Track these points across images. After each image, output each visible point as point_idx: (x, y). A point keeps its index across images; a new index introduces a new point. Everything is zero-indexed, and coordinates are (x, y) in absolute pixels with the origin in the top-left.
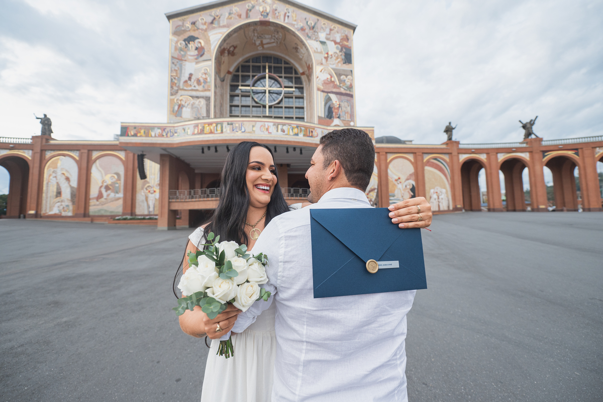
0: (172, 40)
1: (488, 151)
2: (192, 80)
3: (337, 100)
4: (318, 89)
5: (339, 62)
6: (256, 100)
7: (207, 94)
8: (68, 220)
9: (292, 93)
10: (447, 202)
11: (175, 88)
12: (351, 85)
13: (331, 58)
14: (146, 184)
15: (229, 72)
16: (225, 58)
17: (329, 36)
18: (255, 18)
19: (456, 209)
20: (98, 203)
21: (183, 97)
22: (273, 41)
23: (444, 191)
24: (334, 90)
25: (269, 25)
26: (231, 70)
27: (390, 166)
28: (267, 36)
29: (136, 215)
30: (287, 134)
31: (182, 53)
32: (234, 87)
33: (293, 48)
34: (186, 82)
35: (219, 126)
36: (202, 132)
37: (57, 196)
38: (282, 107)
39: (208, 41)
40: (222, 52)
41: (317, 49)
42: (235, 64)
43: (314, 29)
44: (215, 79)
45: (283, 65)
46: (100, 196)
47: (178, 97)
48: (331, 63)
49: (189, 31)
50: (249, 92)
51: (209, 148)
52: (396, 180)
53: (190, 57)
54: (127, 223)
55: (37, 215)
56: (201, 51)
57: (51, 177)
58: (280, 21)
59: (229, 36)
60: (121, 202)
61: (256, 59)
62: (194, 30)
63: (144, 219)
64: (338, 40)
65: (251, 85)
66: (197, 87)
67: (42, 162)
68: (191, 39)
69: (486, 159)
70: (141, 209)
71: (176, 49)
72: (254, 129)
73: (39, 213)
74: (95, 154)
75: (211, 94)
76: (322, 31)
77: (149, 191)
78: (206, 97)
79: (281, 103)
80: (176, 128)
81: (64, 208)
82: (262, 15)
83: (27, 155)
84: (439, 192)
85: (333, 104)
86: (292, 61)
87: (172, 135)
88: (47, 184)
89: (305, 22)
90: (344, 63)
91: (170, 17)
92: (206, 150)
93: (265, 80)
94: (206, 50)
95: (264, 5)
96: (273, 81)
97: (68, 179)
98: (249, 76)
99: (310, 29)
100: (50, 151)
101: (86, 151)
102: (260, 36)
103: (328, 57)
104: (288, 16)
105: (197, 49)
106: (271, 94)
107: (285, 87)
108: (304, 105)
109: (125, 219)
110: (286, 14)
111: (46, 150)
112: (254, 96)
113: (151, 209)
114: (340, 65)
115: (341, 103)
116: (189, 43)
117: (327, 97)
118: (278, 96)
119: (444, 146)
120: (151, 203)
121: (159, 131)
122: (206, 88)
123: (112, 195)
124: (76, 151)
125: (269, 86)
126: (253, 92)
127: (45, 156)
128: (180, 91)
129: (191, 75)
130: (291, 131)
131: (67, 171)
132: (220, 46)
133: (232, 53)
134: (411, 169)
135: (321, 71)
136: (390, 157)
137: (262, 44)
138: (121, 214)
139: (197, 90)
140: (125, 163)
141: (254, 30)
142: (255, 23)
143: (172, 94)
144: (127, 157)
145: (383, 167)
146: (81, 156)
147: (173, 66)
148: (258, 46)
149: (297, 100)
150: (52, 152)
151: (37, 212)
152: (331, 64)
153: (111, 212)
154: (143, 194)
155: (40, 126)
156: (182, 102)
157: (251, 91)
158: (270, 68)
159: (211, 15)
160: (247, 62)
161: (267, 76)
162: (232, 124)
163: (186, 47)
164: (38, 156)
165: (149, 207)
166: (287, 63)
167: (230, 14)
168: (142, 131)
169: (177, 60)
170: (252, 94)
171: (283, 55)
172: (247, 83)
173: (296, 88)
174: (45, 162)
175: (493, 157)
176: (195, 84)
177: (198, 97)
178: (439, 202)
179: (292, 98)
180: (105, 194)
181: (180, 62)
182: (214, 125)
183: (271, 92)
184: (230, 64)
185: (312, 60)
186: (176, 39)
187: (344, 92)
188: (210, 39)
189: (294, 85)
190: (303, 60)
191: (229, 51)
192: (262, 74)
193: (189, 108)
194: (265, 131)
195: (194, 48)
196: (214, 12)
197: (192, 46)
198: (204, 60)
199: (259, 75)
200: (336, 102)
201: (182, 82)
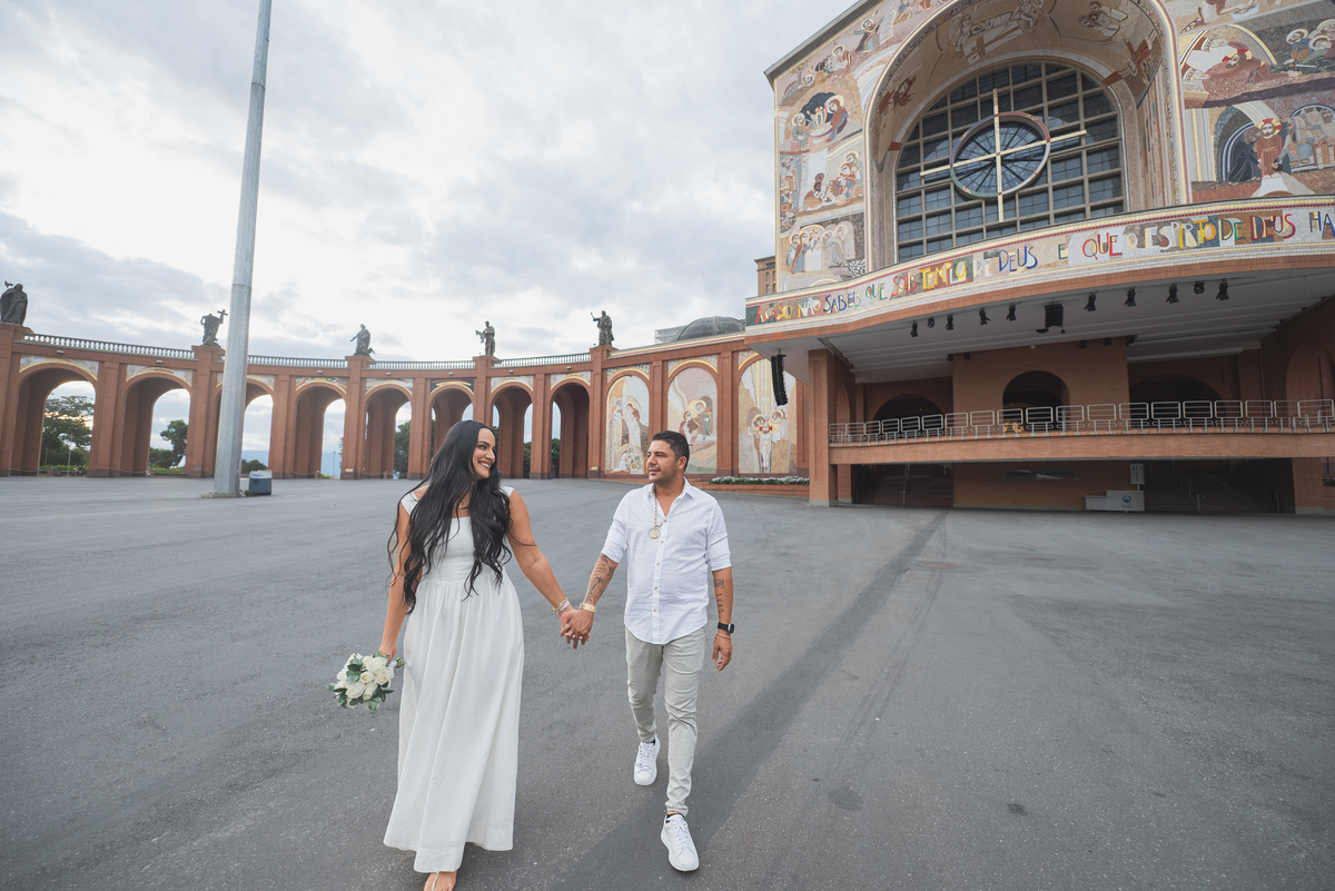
0: (777, 120)
2: (823, 188)
3: (1270, 114)
4: (1190, 103)
6: (968, 191)
7: (856, 208)
9: (1079, 144)
11: (789, 215)
14: (754, 416)
15: (894, 146)
16: (889, 116)
21: (805, 227)
22: (1015, 24)
24: (1258, 87)
26: (899, 139)
28: (998, 20)
29: (739, 475)
30: (1177, 248)
31: (800, 137)
32: (902, 177)
33: (1082, 18)
34: (810, 195)
35: (961, 268)
36: (914, 288)
37: (623, 444)
38: (1043, 191)
39: (853, 93)
40: (882, 104)
42: (910, 120)
44: (872, 170)
45: (1044, 78)
47: (795, 230)
48: (1241, 6)
49: (813, 85)
50: (949, 177)
51: (931, 321)
53: (815, 142)
54: (734, 490)
55: (600, 474)
56: (838, 120)
59: (900, 60)
60: (713, 450)
61: (964, 89)
62: (823, 81)
63: (760, 482)
65: (952, 160)
67: (604, 387)
68: (819, 100)
70: (748, 465)
72: (1064, 253)
73: (602, 470)
74: (673, 367)
75: (865, 206)
77: (761, 429)
78: (854, 216)
79: (1042, 179)
80: (851, 291)
83: (585, 378)
85: (1257, 130)
86: (1073, 57)
87: (843, 306)
88: (610, 423)
91: (772, 76)
92: (923, 328)
93: (989, 134)
94: (849, 113)
96: (1013, 131)
97: (636, 413)
98: (944, 138)
100: (612, 370)
101: (660, 363)
102: (976, 29)
105: (829, 117)
106: (1008, 166)
107: (1053, 134)
108: (1120, 165)
109: (728, 482)
112: (959, 185)
113: (766, 464)
116: (815, 113)
117: (1230, 116)
118: (1032, 164)
120: (765, 452)
121: (817, 302)
122: (853, 195)
123: (700, 437)
124: (644, 366)
125: (1002, 145)
126: (957, 175)
128: (798, 219)
129: (820, 177)
130: (1189, 235)
131: (635, 400)
132: (880, 94)
133: (902, 100)
135: (1198, 47)
137: (981, 48)
138: (714, 472)
139: (834, 206)
140: (719, 378)
141: (962, 20)
143: (783, 230)
144: (720, 365)
146: (652, 373)
147: (784, 169)
148: (969, 56)
149: (1097, 158)
150: (615, 370)
151: (600, 468)
152: (1237, 11)
153: (699, 469)
154: (750, 434)
155: (598, 331)
156: (803, 239)
157: (953, 173)
158: (1003, 98)
159: (856, 33)
160: (936, 107)
161: (997, 120)
162: (998, 254)
163: (807, 123)
164: (598, 378)
165: (761, 460)
166: (1058, 69)
167: (902, 8)
168: (785, 309)
169: (790, 156)
170: (955, 179)
171: (1041, 53)
172: (940, 158)
173: (1087, 126)
174: (607, 387)
176: (830, 195)
177: (835, 221)
179: (1079, 156)
181: (796, 159)
182: (948, 265)
183: (1010, 161)
184: (896, 126)
185: (1158, 26)
186: (786, 115)
187: (1305, 79)
188: (859, 85)
189: (1082, 121)
190: (1119, 38)
191: (896, 97)
192: (981, 122)
193: (818, 249)
194: (1098, 254)
195: (823, 119)
196: (861, 24)
197: (819, 116)
198: (845, 138)
199: (973, 126)
200: (1267, 121)
201: (802, 199)
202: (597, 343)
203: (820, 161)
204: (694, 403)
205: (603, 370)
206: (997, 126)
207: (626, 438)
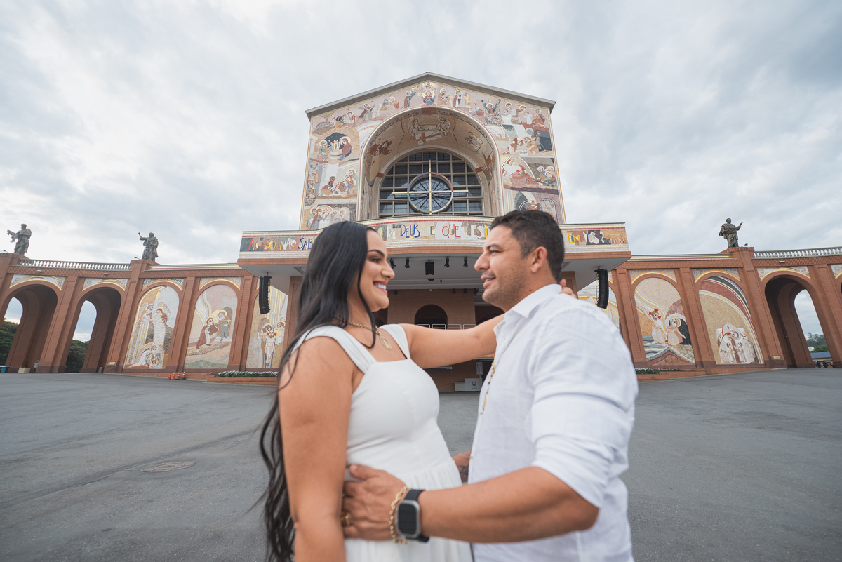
0: (310, 140)
1: (810, 262)
2: (334, 185)
3: (534, 199)
4: (506, 186)
5: (532, 149)
6: (415, 207)
7: (353, 201)
8: (156, 376)
9: (466, 196)
10: (752, 349)
11: (312, 196)
12: (553, 177)
13: (521, 145)
14: (264, 324)
15: (379, 175)
16: (376, 157)
17: (516, 119)
18: (416, 104)
19: (770, 363)
20: (198, 351)
21: (321, 205)
22: (438, 132)
23: (741, 330)
24: (529, 186)
25: (434, 113)
26: (382, 172)
27: (637, 291)
28: (430, 127)
29: (246, 370)
31: (323, 153)
32: (385, 193)
33: (466, 138)
34: (326, 187)
37: (147, 341)
38: (451, 214)
39: (356, 138)
40: (372, 149)
41: (500, 135)
42: (389, 164)
43: (495, 112)
44: (363, 183)
45: (451, 162)
46: (202, 340)
47: (314, 206)
48: (522, 151)
49: (334, 127)
50: (406, 198)
52: (650, 313)
53: (332, 158)
54: (233, 382)
55: (118, 369)
56: (346, 150)
57: (145, 314)
58: (449, 106)
59: (382, 129)
60: (228, 349)
61: (415, 156)
62: (340, 127)
63: (257, 375)
64: (530, 122)
65: (408, 189)
66: (340, 193)
67: (138, 293)
68: (336, 137)
69: (810, 274)
70: (254, 361)
71: (316, 149)
72: (433, 232)
73: (121, 364)
74: (204, 283)
75: (357, 201)
76: (506, 113)
77: (268, 334)
78: (351, 205)
79: (450, 209)
81: (153, 358)
82: (425, 102)
83: (121, 284)
84: (732, 333)
85: (530, 204)
86: (463, 155)
88: (139, 324)
89: (482, 104)
90: (540, 150)
91: (311, 115)
93: (426, 181)
94: (353, 148)
95: (427, 89)
96: (438, 183)
97: (164, 317)
98: (406, 178)
99: (489, 112)
100: (149, 280)
101: (193, 279)
102: (421, 128)
103: (516, 143)
104: (459, 100)
105: (341, 147)
106: (435, 199)
107: (455, 189)
108: (481, 210)
109: (231, 375)
110: (456, 97)
111: (144, 279)
112: (412, 203)
113: (268, 361)
114: (534, 152)
115: (539, 202)
116: (333, 142)
117: (520, 196)
118: (446, 201)
119: (727, 257)
120: (268, 352)
121: (294, 241)
122: (351, 193)
123: (218, 339)
124: (180, 280)
125: (432, 188)
126: (411, 198)
127: (142, 286)
128: (317, 200)
129: (333, 179)
131: (165, 306)
132: (370, 143)
133: (384, 151)
134: (675, 296)
135: (508, 163)
136: (635, 276)
137: (423, 138)
138: (226, 367)
139: (339, 197)
140: (240, 294)
141: (414, 121)
142: (416, 112)
143: (307, 204)
144: (243, 285)
145: (625, 293)
146: (185, 286)
147: (312, 169)
148: (418, 140)
149: (473, 204)
150: (152, 281)
151: (118, 363)
152: (521, 153)
153: (213, 364)
154: (259, 338)
157: (408, 196)
158: (433, 165)
159: (360, 108)
160: (402, 161)
161: (430, 175)
162: (400, 226)
163: (328, 147)
164: (134, 286)
165: (265, 357)
166: (457, 159)
167: (384, 104)
168: (271, 243)
169: (316, 163)
170: (409, 199)
171: (449, 149)
172: (402, 187)
173: (470, 189)
174: (141, 294)
175: (823, 272)
176: (338, 190)
177: (340, 206)
178: (735, 349)
179: (466, 202)
180: (208, 338)
181: (319, 165)
183: (436, 197)
184: (381, 164)
185: (493, 149)
186: (316, 138)
187: (544, 187)
188: (360, 135)
189: (467, 186)
190: (480, 152)
191: (381, 148)
192: (423, 174)
193: (327, 220)
194: (449, 235)
195: (338, 147)
196: (364, 104)
197: (336, 145)
198: (349, 161)
199: (419, 175)
200: (533, 201)
201: (321, 188)
202: (140, 256)
203: (333, 169)
204: (217, 312)
205: (140, 279)
206: (430, 178)
207: (150, 337)
